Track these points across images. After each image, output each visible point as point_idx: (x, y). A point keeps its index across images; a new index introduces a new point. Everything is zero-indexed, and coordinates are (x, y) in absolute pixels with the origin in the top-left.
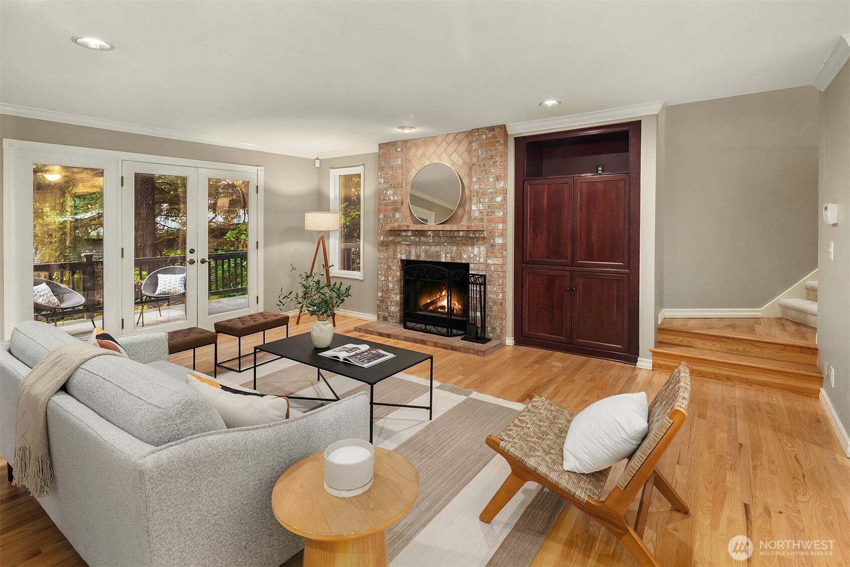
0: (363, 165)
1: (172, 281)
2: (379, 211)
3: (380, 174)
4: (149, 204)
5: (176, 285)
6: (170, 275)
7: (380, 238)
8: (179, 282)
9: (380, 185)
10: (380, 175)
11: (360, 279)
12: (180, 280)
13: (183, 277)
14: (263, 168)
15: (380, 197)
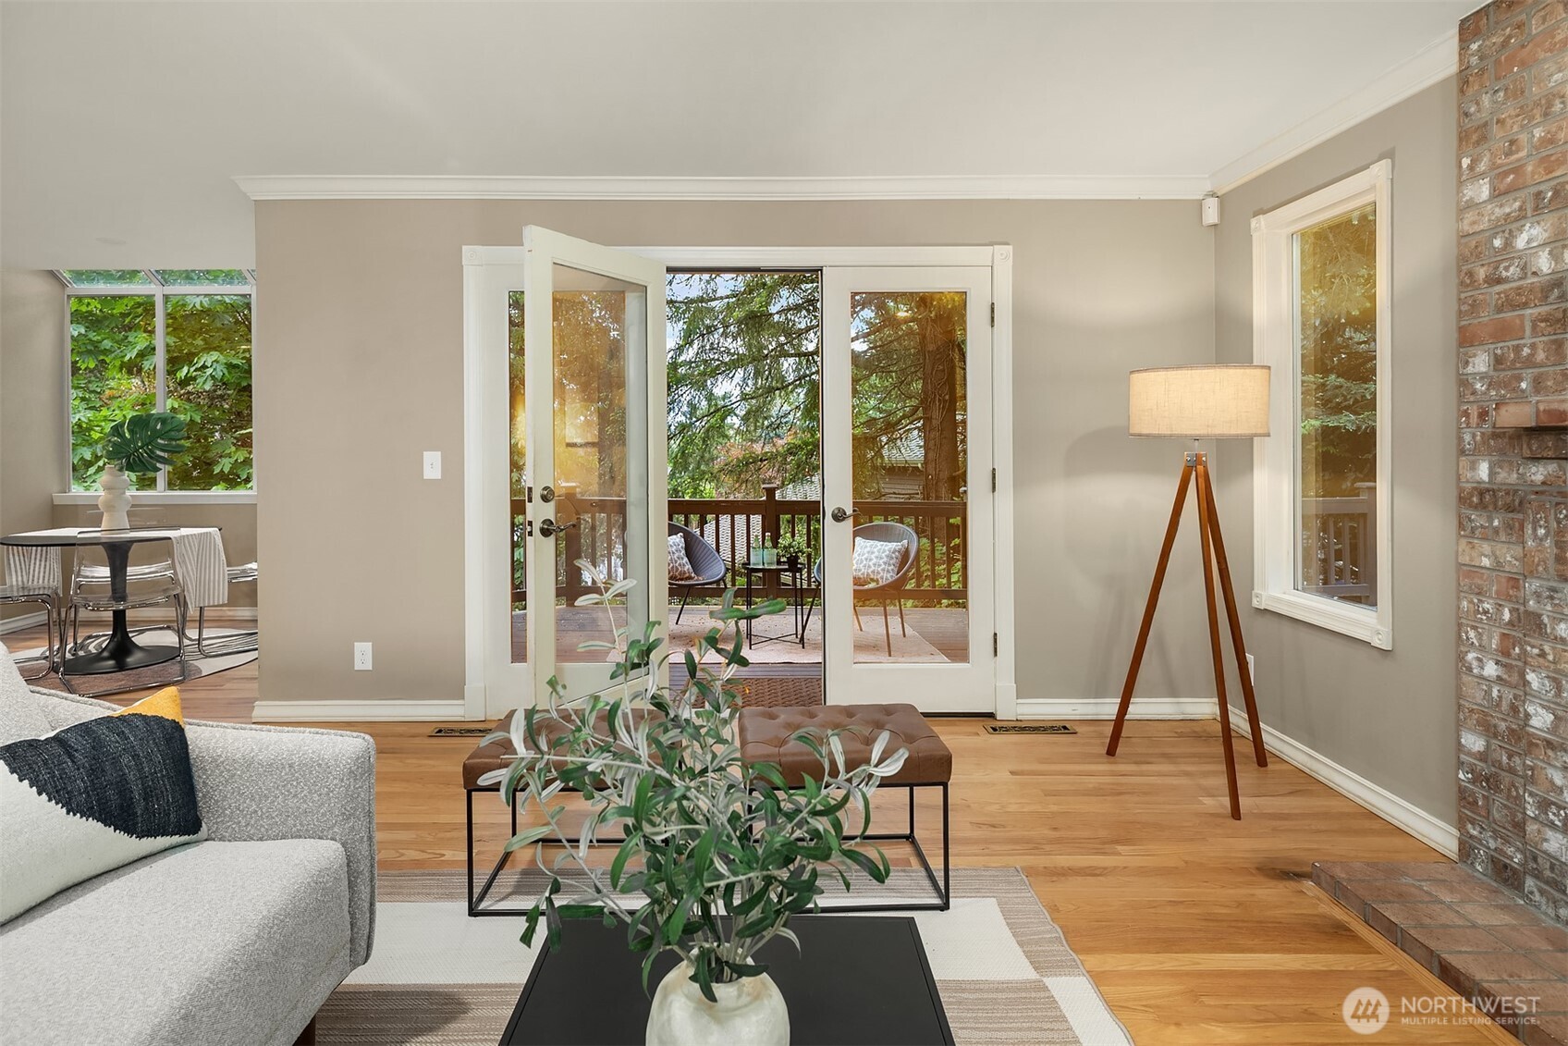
0: (1389, 154)
1: (873, 556)
2: (1467, 339)
3: (1466, 162)
4: (945, 401)
5: (880, 565)
6: (872, 542)
7: (1473, 467)
8: (885, 559)
9: (1470, 216)
10: (1471, 168)
11: (1376, 642)
12: (887, 556)
13: (897, 548)
14: (1011, 247)
15: (1470, 274)
